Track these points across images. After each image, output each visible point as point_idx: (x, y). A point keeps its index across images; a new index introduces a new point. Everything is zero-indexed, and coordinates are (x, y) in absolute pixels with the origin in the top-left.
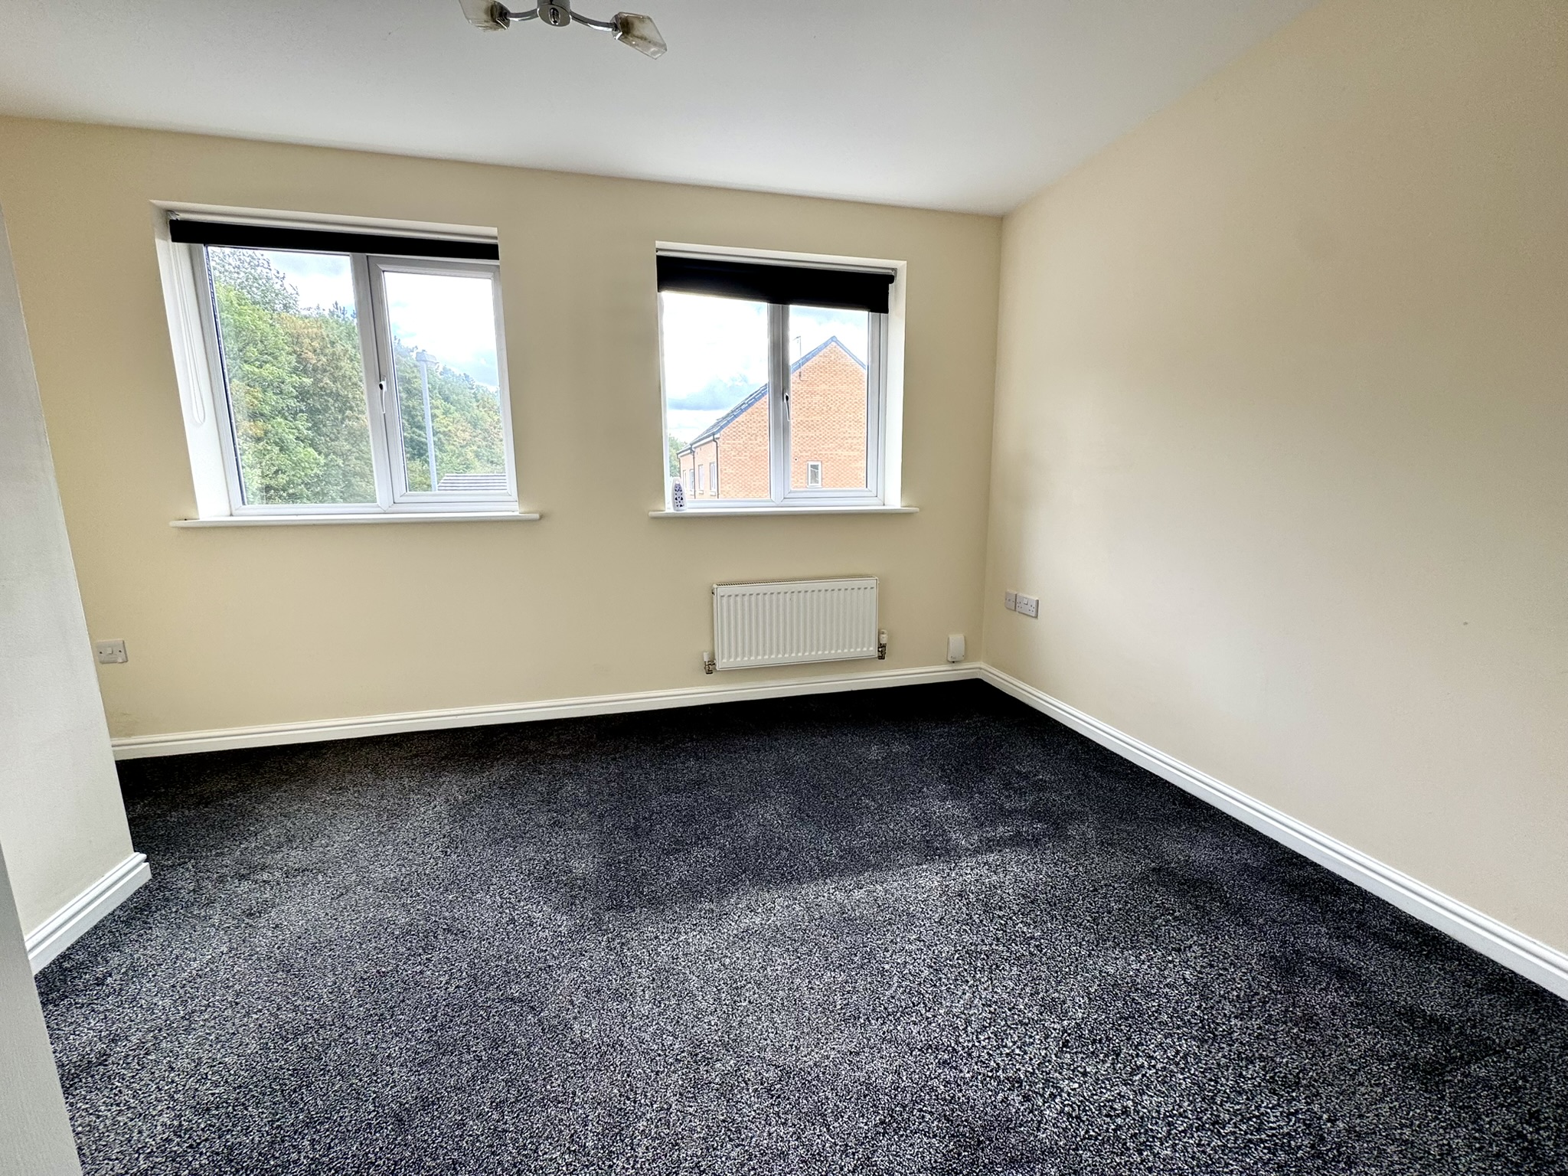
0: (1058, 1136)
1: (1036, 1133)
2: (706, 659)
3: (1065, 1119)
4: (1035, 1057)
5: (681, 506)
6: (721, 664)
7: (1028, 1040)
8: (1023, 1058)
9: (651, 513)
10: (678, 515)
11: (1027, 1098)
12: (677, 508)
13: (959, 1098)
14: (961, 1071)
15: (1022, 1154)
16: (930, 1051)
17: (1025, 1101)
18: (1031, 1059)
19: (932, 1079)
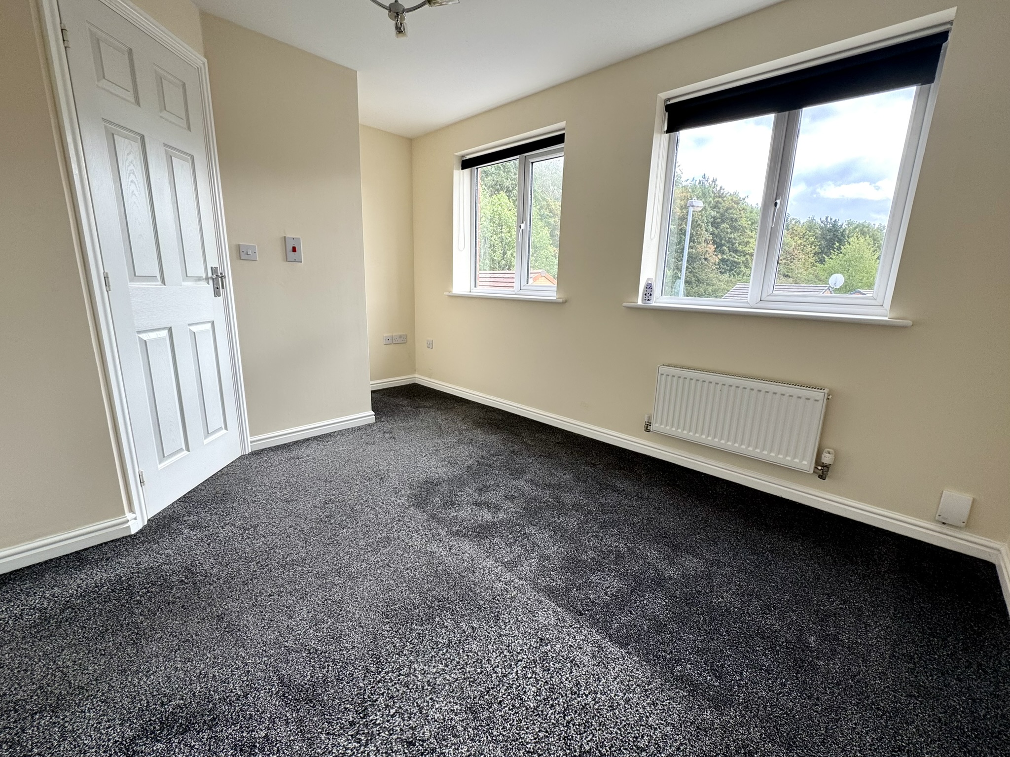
0: (324, 748)
1: (324, 732)
2: (646, 420)
3: (340, 751)
4: (390, 723)
5: (648, 300)
6: (654, 427)
7: (405, 716)
8: (388, 716)
9: (625, 304)
10: (645, 307)
11: (352, 724)
12: (644, 301)
13: (342, 683)
14: (364, 680)
15: (306, 726)
16: (375, 659)
17: (349, 722)
18: (388, 721)
19: (353, 666)
